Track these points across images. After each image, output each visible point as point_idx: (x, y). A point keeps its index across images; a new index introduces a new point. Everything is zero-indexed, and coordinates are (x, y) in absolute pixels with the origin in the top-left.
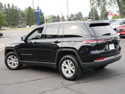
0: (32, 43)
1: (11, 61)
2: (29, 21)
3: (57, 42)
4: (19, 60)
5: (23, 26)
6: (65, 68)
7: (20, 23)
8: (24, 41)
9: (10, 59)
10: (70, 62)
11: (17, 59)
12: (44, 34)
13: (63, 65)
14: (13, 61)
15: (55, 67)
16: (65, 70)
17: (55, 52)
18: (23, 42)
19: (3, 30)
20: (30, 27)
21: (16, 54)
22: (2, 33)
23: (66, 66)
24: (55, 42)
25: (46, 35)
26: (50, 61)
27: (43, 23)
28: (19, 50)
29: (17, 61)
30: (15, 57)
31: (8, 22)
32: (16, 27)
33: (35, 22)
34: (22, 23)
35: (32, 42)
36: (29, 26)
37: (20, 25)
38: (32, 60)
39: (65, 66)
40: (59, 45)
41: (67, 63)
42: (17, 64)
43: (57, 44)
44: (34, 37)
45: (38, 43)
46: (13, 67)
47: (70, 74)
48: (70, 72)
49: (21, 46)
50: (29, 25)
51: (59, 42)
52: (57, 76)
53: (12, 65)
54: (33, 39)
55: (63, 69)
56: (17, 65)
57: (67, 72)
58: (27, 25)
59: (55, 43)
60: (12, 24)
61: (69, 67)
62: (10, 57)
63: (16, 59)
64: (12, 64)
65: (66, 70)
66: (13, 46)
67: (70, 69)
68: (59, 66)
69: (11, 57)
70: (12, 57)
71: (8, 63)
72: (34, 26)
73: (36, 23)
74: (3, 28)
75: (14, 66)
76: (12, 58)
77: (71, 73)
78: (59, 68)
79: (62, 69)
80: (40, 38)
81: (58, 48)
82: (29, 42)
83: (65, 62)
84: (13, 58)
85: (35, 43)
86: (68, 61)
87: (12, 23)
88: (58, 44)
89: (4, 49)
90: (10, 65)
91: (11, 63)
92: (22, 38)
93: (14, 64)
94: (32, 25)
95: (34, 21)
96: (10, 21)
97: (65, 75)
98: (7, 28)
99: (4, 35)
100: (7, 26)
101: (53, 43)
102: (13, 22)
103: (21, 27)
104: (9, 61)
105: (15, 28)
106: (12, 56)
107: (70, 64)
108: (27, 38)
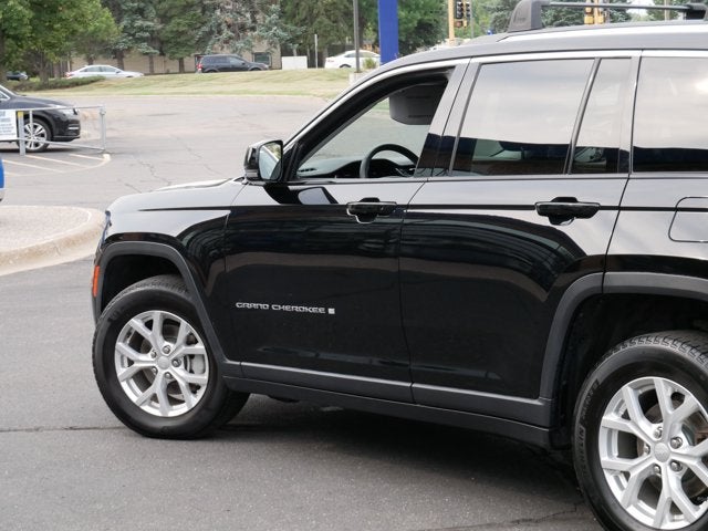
0: (333, 208)
1: (144, 360)
2: (303, 14)
3: (563, 211)
4: (219, 353)
5: (248, 57)
6: (631, 446)
7: (226, 33)
8: (271, 188)
9: (139, 344)
10: (677, 398)
11: (200, 348)
12: (452, 132)
13: (610, 418)
14: (164, 359)
15: (539, 435)
16: (626, 464)
17: (542, 296)
18: (259, 197)
19: (77, 84)
20: (311, 65)
21: (191, 296)
22: (68, 113)
23: (644, 429)
24: (543, 210)
25: (468, 145)
26: (492, 376)
27: (427, 33)
28: (217, 268)
29: (197, 365)
30: (185, 328)
31: (124, 23)
32: (189, 62)
33: (362, 25)
34: (243, 28)
35: (341, 200)
36: (303, 60)
37: (226, 52)
38: (324, 356)
39: (630, 427)
40: (588, 236)
41: (649, 403)
42: (194, 388)
43: (565, 228)
44: (361, 155)
45: (392, 210)
46: (159, 410)
47: (675, 509)
48: (671, 484)
49: (238, 228)
50: (300, 53)
51: (588, 212)
52: (554, 519)
53: (154, 398)
54: (350, 171)
55: (608, 456)
56: (194, 400)
57: (651, 488)
58: (286, 52)
59: (545, 221)
60: (153, 39)
61: (664, 447)
62: (136, 323)
63: (190, 341)
64: (158, 387)
65: (639, 467)
66: (174, 226)
67: (678, 466)
68: (578, 426)
69: (149, 325)
70: (157, 325)
71: (122, 371)
72: (352, 62)
73: (370, 36)
74: (78, 73)
75: (174, 402)
76: (154, 336)
77: (683, 501)
78: (569, 447)
79: (604, 458)
80: (407, 171)
81: (576, 261)
82: (310, 196)
83: (628, 395)
84: (169, 331)
85: (369, 210)
86: (663, 387)
87: (155, 24)
88: (574, 229)
89: (91, 250)
90: (132, 392)
91: (144, 378)
92: (252, 163)
93: (173, 387)
94: (335, 51)
95: (348, 14)
96: (141, 12)
97: (632, 510)
98: (109, 71)
99: (87, 133)
100: (118, 56)
101: (533, 218)
102: (165, 18)
103: (234, 62)
104: (132, 354)
105: (182, 70)
106: (157, 315)
107: (674, 416)
108: (291, 161)
